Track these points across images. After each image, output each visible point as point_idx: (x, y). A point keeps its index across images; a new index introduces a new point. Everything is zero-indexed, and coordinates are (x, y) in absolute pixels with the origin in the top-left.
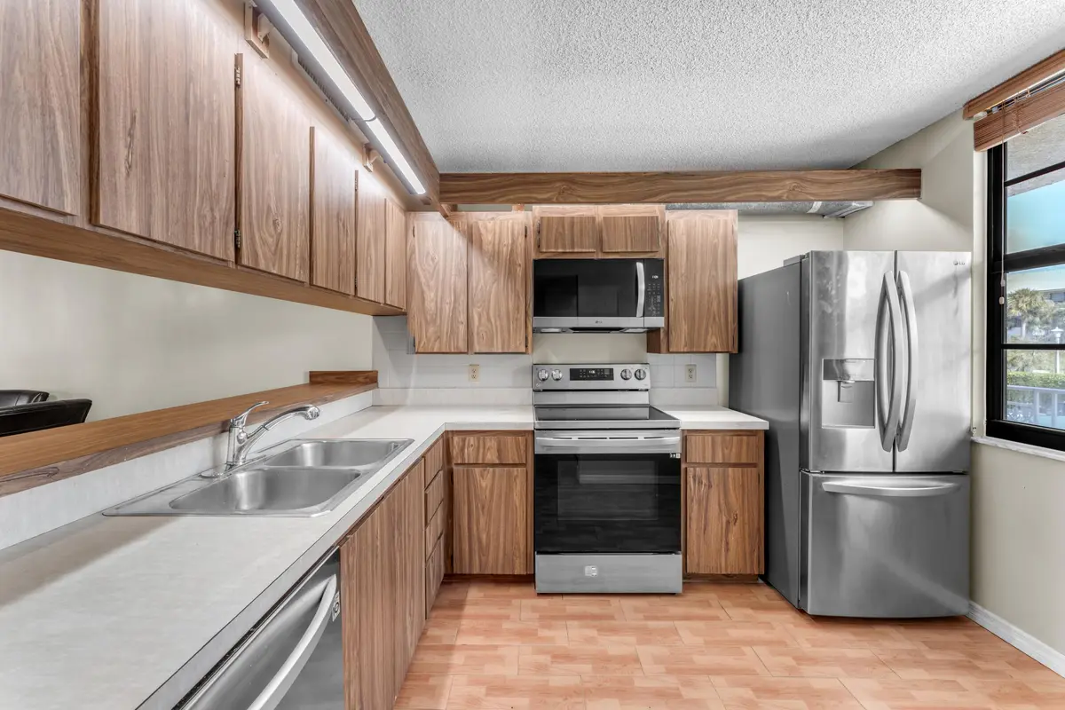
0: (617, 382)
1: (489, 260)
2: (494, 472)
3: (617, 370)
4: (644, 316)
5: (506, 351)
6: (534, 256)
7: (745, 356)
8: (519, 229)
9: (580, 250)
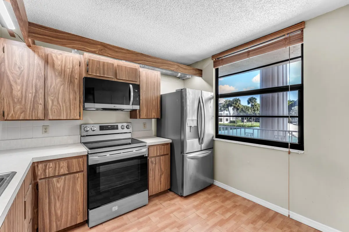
0: (120, 130)
1: (59, 74)
2: (65, 178)
3: (120, 125)
4: (132, 105)
5: (68, 118)
6: (84, 75)
7: (163, 120)
8: (76, 62)
9: (107, 76)
